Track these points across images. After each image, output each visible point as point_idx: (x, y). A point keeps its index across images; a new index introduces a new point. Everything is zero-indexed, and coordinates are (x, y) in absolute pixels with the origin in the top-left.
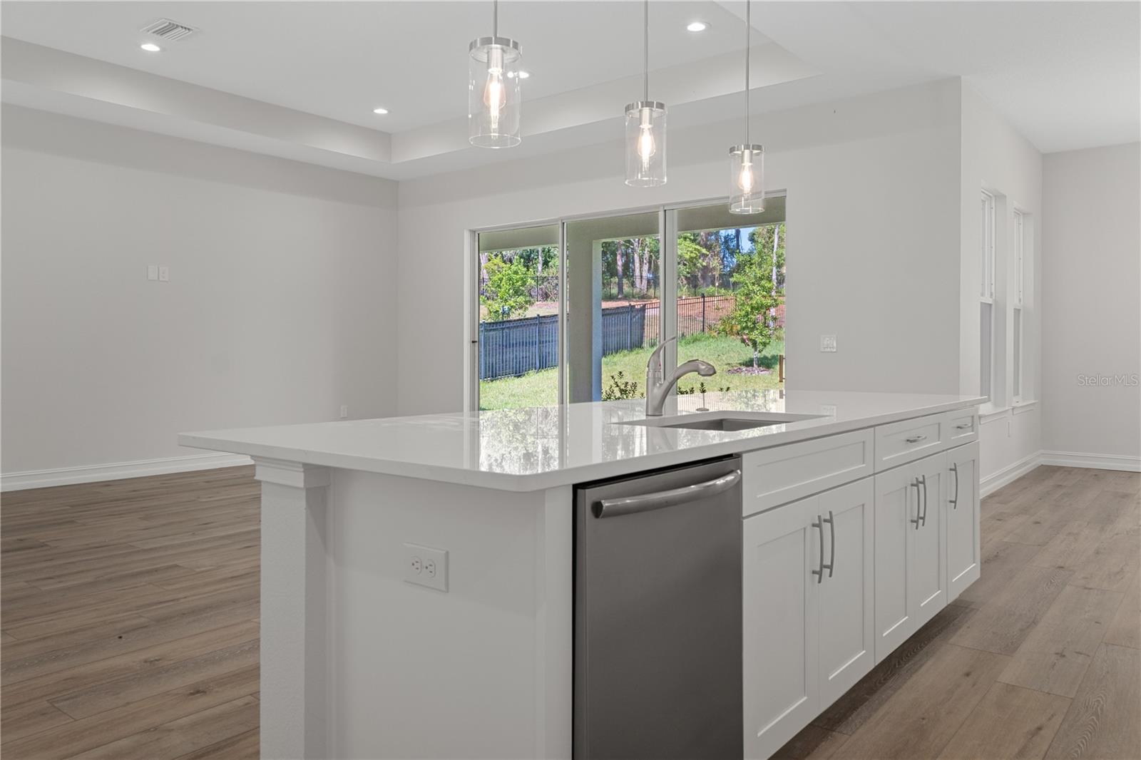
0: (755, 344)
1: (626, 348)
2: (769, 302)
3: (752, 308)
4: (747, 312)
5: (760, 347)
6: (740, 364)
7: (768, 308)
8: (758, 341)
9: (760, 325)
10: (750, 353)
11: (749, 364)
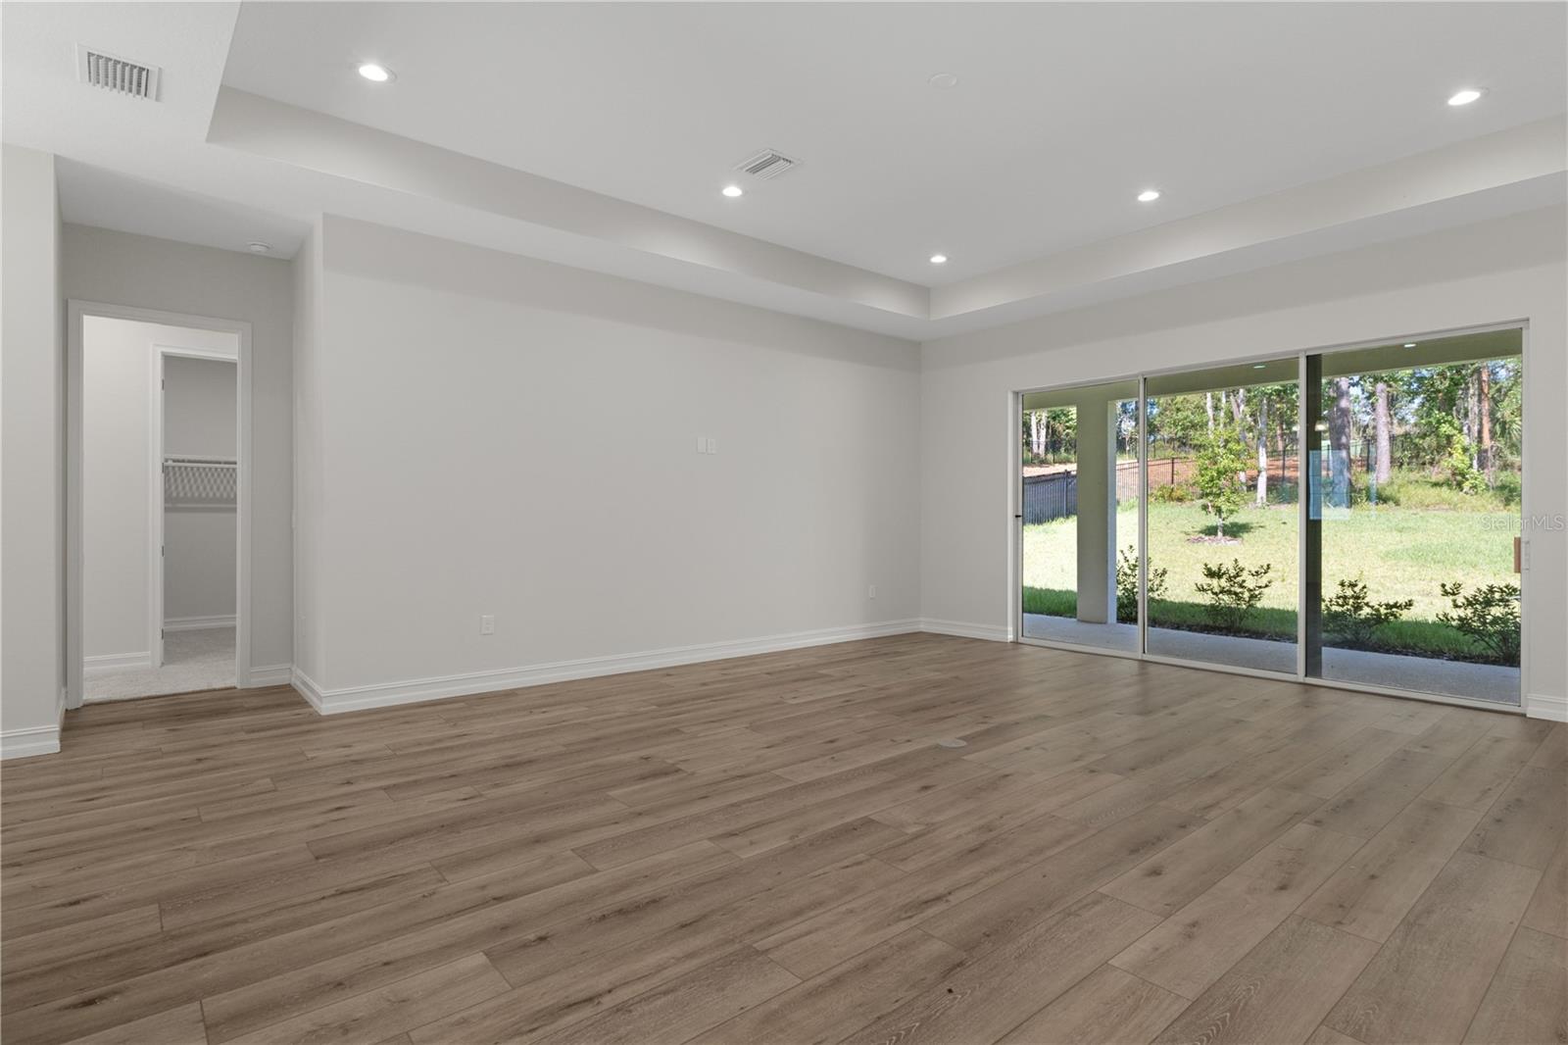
0: (1219, 511)
1: (1062, 516)
2: (1239, 466)
3: (1219, 472)
4: (1212, 477)
5: (1224, 515)
6: (1201, 532)
7: (1235, 471)
8: (1224, 508)
9: (1227, 491)
10: (1214, 520)
11: (1211, 531)
